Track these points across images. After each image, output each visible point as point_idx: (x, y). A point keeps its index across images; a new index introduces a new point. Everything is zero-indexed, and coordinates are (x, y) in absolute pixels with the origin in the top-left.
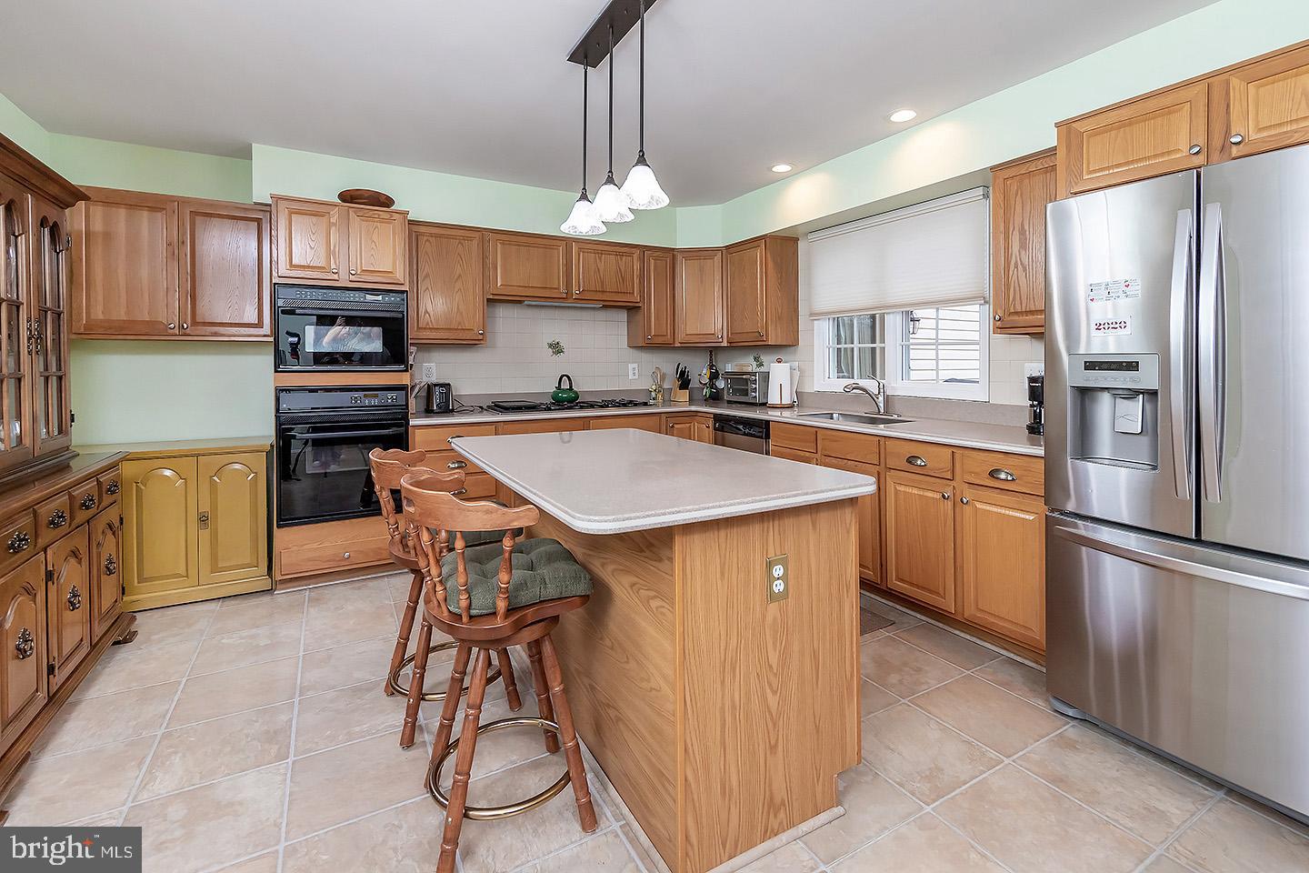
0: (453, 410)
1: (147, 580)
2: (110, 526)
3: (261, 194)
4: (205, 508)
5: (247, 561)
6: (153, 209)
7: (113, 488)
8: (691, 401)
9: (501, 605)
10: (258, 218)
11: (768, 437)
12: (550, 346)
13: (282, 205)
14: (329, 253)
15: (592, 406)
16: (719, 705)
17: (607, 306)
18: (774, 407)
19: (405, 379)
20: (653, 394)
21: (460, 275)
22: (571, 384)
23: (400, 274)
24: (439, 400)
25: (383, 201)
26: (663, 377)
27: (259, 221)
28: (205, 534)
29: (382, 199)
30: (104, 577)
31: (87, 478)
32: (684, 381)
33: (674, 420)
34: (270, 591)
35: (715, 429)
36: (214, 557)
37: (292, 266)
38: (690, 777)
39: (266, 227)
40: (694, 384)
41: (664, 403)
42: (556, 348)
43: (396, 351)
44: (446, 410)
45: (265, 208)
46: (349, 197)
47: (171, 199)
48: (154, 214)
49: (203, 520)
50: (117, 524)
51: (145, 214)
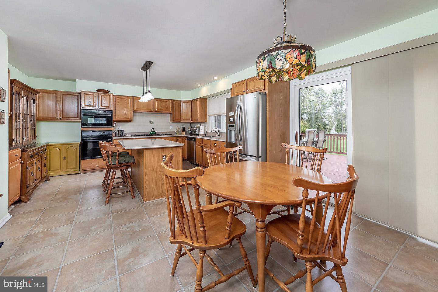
0: (124, 136)
1: (52, 170)
2: (45, 157)
3: (78, 90)
4: (65, 156)
5: (74, 167)
6: (53, 93)
7: (45, 150)
8: (185, 134)
9: (117, 162)
10: (77, 95)
11: (195, 141)
12: (150, 122)
13: (83, 93)
14: (94, 103)
15: (158, 135)
16: (152, 176)
17: (164, 113)
18: (200, 135)
19: (112, 129)
20: (176, 133)
21: (126, 107)
22: (154, 130)
23: (111, 107)
24: (121, 134)
25: (107, 92)
26: (179, 129)
27: (78, 96)
28: (65, 161)
29: (107, 91)
30: (44, 167)
31: (41, 147)
32: (184, 130)
33: (178, 138)
34: (80, 174)
35: (187, 140)
36: (67, 166)
37: (85, 105)
38: (146, 186)
39: (79, 97)
40: (186, 130)
41: (179, 134)
42: (152, 122)
43: (109, 123)
44: (122, 136)
45: (79, 93)
46: (99, 91)
47: (58, 91)
48: (54, 95)
49: (64, 158)
50: (46, 157)
51: (52, 94)
